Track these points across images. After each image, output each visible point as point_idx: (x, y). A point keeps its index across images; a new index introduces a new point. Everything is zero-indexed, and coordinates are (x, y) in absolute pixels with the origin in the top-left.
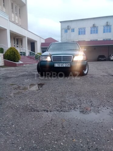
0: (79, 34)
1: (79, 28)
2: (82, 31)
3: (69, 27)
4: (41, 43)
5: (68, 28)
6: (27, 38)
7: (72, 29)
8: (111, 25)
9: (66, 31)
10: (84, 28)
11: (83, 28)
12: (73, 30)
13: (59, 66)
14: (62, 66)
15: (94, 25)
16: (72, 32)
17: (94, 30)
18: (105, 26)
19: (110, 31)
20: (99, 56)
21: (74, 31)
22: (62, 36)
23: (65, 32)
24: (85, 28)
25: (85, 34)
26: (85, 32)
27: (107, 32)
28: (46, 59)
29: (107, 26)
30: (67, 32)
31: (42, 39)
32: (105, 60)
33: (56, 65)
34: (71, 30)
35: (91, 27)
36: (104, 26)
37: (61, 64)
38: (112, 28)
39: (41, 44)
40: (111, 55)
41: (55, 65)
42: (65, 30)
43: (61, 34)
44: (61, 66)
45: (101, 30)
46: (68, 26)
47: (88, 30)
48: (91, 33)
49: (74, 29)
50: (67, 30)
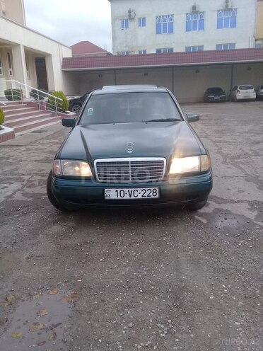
0: (158, 32)
1: (157, 17)
2: (165, 25)
3: (132, 14)
4: (64, 59)
5: (130, 16)
6: (25, 47)
7: (140, 19)
8: (236, 9)
9: (125, 24)
10: (171, 17)
11: (166, 16)
12: (142, 22)
13: (119, 198)
14: (133, 197)
15: (194, 8)
16: (140, 25)
17: (195, 22)
18: (222, 10)
19: (234, 25)
20: (208, 89)
21: (144, 25)
22: (114, 38)
23: (123, 27)
24: (172, 15)
25: (171, 31)
26: (171, 25)
27: (226, 26)
28: (77, 168)
29: (226, 10)
30: (127, 26)
31: (64, 48)
32: (222, 101)
33: (112, 194)
34: (137, 21)
35: (187, 14)
36: (218, 11)
37: (126, 190)
38: (238, 16)
39: (63, 62)
40: (236, 88)
41: (107, 193)
42: (122, 22)
43: (114, 31)
44: (127, 197)
45: (211, 20)
46: (130, 12)
47: (180, 22)
48: (188, 29)
49: (144, 19)
50: (127, 21)
